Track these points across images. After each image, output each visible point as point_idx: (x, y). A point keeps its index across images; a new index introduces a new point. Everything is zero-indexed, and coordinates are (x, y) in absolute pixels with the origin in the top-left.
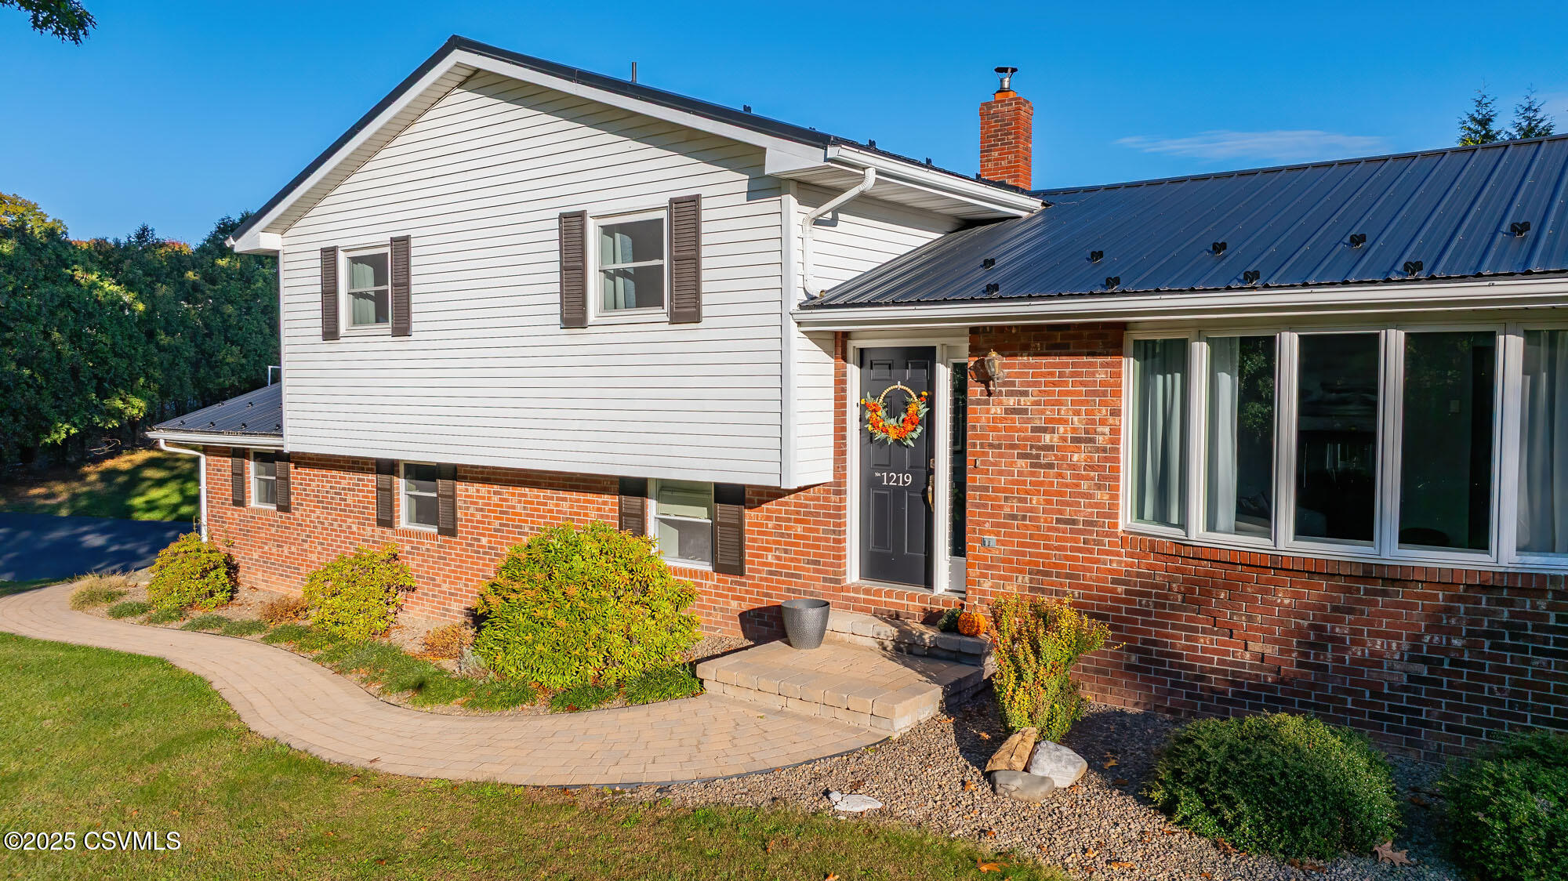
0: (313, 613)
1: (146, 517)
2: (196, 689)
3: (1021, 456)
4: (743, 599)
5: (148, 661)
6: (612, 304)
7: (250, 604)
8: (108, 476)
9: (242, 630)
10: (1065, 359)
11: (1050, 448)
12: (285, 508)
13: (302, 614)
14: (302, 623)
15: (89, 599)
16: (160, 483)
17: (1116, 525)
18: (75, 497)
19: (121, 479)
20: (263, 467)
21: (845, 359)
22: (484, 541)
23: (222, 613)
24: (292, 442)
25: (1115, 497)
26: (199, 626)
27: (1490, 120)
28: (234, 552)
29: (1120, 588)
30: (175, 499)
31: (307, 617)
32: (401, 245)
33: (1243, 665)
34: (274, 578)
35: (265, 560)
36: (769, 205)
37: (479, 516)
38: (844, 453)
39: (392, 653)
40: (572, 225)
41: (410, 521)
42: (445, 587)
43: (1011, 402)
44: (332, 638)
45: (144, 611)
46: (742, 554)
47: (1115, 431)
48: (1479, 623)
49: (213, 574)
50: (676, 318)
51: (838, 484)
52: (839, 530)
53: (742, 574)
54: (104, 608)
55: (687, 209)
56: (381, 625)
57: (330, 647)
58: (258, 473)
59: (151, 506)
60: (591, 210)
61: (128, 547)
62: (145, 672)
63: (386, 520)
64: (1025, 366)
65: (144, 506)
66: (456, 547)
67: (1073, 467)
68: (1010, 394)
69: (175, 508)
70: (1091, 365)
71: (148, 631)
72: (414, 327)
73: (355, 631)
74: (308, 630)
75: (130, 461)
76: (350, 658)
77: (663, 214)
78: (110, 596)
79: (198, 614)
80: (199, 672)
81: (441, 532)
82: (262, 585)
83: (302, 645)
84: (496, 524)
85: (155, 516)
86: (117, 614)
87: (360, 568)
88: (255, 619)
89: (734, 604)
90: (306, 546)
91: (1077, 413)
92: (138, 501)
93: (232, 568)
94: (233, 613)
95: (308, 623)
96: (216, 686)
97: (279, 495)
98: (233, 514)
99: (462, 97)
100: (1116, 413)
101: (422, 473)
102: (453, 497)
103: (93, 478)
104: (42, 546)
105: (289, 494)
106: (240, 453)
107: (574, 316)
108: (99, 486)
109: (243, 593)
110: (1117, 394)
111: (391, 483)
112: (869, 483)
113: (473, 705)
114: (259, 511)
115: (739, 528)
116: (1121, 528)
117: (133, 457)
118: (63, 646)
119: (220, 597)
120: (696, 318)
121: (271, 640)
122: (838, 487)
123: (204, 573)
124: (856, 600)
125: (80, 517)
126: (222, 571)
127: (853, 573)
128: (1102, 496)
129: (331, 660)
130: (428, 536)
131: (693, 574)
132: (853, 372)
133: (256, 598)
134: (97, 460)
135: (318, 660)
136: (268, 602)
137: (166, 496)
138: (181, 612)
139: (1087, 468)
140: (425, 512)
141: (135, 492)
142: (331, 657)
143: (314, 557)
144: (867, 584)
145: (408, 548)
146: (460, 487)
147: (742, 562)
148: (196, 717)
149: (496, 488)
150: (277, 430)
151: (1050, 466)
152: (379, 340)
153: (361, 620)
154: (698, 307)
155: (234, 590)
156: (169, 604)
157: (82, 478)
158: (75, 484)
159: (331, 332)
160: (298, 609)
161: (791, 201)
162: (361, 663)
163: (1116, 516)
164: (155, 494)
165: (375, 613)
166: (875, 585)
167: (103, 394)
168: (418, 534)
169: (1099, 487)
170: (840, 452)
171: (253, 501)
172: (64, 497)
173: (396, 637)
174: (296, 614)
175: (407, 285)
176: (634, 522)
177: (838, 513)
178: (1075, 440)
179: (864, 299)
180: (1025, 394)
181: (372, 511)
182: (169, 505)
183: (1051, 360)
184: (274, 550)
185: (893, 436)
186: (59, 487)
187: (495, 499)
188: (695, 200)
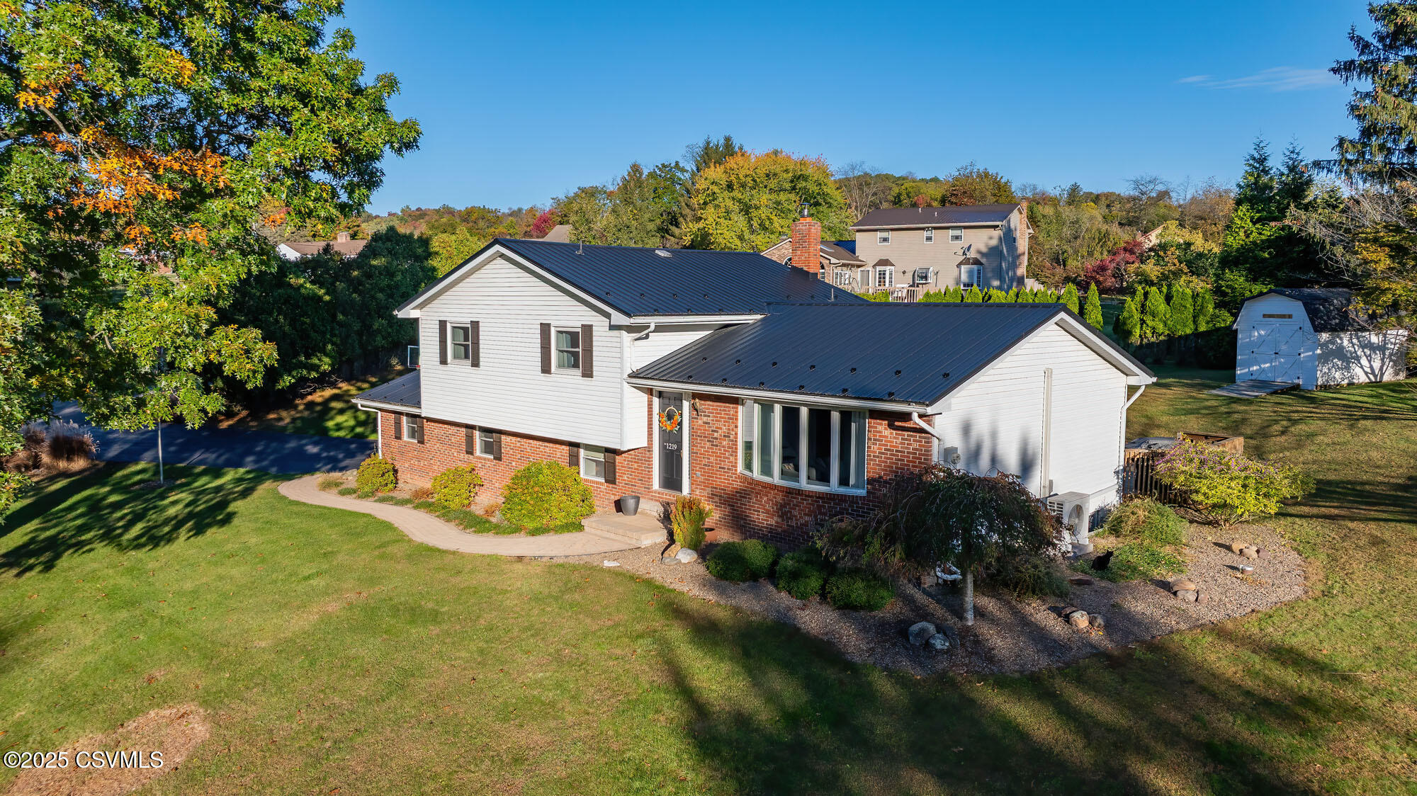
0: (436, 495)
1: (336, 434)
2: (388, 526)
3: (708, 441)
4: (615, 495)
5: (364, 515)
6: (560, 366)
7: (405, 489)
8: (311, 405)
9: (403, 503)
10: (721, 404)
11: (716, 439)
12: (421, 442)
13: (430, 496)
14: (430, 500)
15: (326, 486)
16: (341, 412)
17: (736, 470)
18: (294, 420)
19: (318, 408)
20: (410, 419)
21: (652, 395)
22: (514, 464)
23: (391, 494)
24: (424, 412)
25: (736, 459)
26: (382, 500)
27: (1265, 159)
28: (395, 463)
29: (738, 495)
30: (352, 423)
31: (432, 498)
32: (475, 325)
33: (772, 525)
34: (416, 477)
35: (411, 468)
36: (616, 333)
37: (511, 452)
38: (652, 434)
39: (470, 514)
40: (545, 328)
41: (481, 452)
42: (497, 485)
43: (705, 419)
44: (444, 507)
45: (355, 492)
46: (615, 474)
47: (736, 434)
48: (832, 511)
49: (387, 475)
50: (584, 375)
51: (649, 447)
52: (650, 467)
53: (615, 484)
54: (335, 490)
55: (588, 329)
56: (466, 502)
57: (444, 511)
58: (408, 422)
59: (339, 427)
60: (553, 323)
61: (332, 454)
62: (365, 519)
63: (470, 452)
64: (709, 405)
65: (335, 427)
66: (501, 466)
67: (723, 447)
68: (705, 416)
69: (353, 428)
70: (729, 407)
71: (358, 502)
72: (481, 364)
73: (455, 504)
74: (433, 503)
75: (320, 396)
76: (452, 515)
77: (580, 330)
78: (337, 485)
79: (380, 494)
80: (387, 520)
81: (495, 458)
82: (410, 481)
83: (431, 510)
84: (519, 456)
85: (342, 434)
86: (343, 493)
87: (458, 474)
88: (408, 497)
89: (613, 497)
90: (432, 462)
91: (725, 426)
92: (330, 424)
93: (396, 471)
94: (395, 494)
95: (433, 500)
96: (396, 525)
97: (418, 434)
98: (395, 443)
99: (500, 261)
100: (736, 427)
101: (487, 431)
102: (500, 442)
103: (301, 407)
104: (286, 451)
105: (423, 435)
106: (401, 413)
107: (546, 369)
108: (306, 414)
109: (401, 485)
110: (737, 419)
111: (472, 433)
112: (663, 448)
113: (497, 534)
114: (408, 443)
115: (614, 463)
116: (739, 471)
117: (323, 393)
118: (325, 508)
119: (391, 486)
120: (591, 376)
121: (416, 507)
122: (649, 449)
123: (383, 475)
124: (655, 496)
125: (299, 433)
126: (391, 473)
127: (656, 484)
128: (732, 459)
129: (444, 516)
130: (489, 460)
131: (597, 483)
132: (656, 401)
133: (407, 487)
134: (303, 396)
135: (438, 517)
136: (413, 490)
137: (346, 421)
138: (373, 493)
139: (729, 447)
140: (488, 448)
141: (327, 418)
142: (444, 515)
143: (436, 468)
144: (662, 490)
145: (480, 465)
146: (503, 437)
147: (615, 478)
148: (390, 536)
149: (519, 439)
150: (418, 405)
151: (717, 446)
152: (465, 367)
153: (457, 500)
154: (592, 372)
155: (397, 483)
156: (367, 489)
157: (296, 407)
158: (293, 413)
159: (443, 361)
160: (428, 493)
161: (624, 333)
162: (455, 518)
163: (736, 467)
164: (340, 419)
165: (464, 496)
166: (667, 491)
167: (308, 357)
168: (485, 459)
169: (732, 455)
170: (650, 434)
171: (405, 437)
172: (287, 420)
173: (473, 507)
174: (428, 496)
175: (478, 343)
176: (574, 461)
177: (650, 459)
178: (724, 436)
179: (649, 376)
180: (709, 416)
181: (464, 447)
182: (350, 427)
183: (718, 404)
184: (416, 463)
185: (669, 429)
186: (284, 414)
187: (518, 444)
188: (591, 326)
